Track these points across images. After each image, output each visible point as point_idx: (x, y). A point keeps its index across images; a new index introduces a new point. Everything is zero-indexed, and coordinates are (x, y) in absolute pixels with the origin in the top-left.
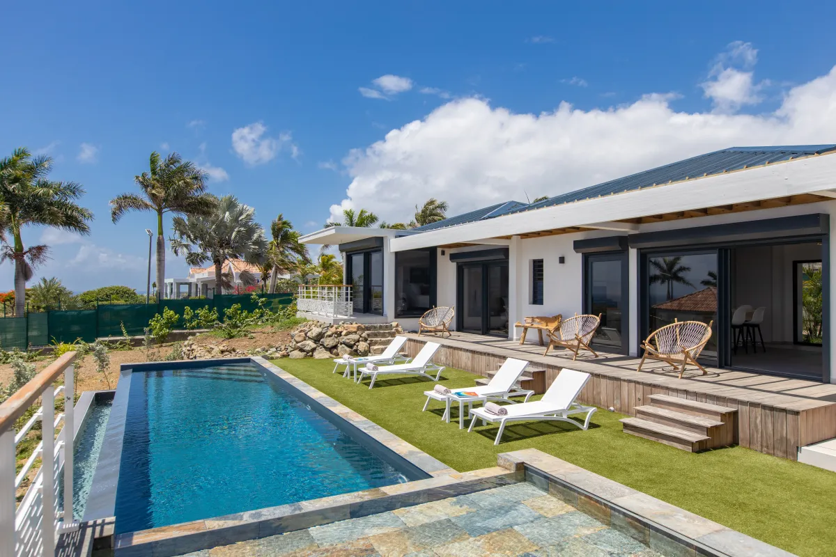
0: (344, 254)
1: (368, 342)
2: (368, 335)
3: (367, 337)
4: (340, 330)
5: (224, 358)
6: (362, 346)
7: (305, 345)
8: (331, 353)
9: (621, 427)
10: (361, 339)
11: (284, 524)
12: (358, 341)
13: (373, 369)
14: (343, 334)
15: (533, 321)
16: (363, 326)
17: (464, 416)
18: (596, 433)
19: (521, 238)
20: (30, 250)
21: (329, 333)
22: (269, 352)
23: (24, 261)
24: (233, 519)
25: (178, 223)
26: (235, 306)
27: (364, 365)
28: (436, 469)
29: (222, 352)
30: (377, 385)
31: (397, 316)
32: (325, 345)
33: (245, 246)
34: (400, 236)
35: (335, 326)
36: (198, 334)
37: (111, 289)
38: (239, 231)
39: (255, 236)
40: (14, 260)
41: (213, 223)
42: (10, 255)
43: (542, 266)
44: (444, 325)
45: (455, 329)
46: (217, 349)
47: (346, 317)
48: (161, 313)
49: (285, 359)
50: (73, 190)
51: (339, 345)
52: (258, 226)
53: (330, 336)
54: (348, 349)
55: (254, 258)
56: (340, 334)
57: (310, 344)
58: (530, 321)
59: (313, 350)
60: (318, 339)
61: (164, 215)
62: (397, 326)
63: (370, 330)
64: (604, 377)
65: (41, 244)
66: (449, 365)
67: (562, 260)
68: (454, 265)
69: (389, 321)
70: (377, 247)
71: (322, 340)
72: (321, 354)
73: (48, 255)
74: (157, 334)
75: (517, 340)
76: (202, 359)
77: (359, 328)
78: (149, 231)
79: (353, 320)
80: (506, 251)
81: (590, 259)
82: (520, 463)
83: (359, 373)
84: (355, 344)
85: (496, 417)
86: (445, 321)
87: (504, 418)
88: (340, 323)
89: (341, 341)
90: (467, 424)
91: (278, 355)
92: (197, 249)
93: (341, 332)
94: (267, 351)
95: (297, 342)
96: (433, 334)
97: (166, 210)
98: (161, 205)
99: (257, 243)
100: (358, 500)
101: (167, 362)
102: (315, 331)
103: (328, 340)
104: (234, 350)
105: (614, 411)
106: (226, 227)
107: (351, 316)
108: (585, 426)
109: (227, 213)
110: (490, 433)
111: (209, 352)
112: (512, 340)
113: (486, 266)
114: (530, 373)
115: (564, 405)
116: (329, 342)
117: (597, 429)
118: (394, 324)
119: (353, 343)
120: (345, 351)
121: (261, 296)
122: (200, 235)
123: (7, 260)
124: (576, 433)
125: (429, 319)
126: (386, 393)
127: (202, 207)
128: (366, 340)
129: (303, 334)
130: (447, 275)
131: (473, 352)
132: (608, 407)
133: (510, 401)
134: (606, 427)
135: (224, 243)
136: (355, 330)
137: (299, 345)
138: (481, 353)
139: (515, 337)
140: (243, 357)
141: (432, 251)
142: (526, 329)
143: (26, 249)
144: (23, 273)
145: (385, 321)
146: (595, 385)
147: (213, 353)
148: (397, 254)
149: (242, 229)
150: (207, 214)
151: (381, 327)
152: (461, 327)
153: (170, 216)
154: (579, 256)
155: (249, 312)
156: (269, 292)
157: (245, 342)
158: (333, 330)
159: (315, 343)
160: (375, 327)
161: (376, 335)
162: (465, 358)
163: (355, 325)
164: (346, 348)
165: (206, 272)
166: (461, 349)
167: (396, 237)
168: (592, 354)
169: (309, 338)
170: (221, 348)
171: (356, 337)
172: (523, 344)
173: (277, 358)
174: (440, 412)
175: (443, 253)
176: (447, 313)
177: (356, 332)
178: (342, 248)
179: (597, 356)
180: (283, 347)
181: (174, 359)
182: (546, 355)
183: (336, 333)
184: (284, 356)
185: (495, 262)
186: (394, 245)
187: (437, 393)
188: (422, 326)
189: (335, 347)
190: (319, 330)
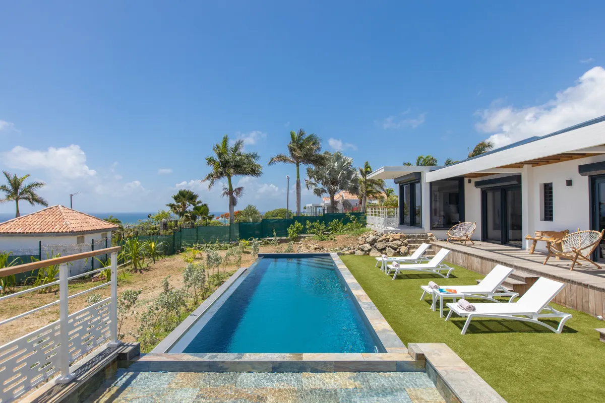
0: (398, 185)
1: (408, 246)
2: (409, 242)
3: (407, 242)
4: (388, 237)
5: (315, 253)
6: (403, 249)
7: (364, 247)
8: (382, 253)
9: (598, 336)
10: (402, 244)
11: (226, 366)
12: (401, 246)
13: (396, 266)
14: (390, 240)
15: (542, 235)
16: (405, 235)
17: (444, 308)
18: (569, 338)
19: (532, 166)
20: (235, 190)
21: (380, 239)
22: (343, 250)
23: (233, 196)
24: (199, 357)
25: (309, 171)
26: (334, 220)
27: (391, 263)
28: (393, 346)
29: (316, 249)
30: (398, 277)
31: (432, 228)
32: (377, 247)
33: (346, 183)
34: (433, 171)
35: (385, 235)
36: (307, 237)
37: (279, 210)
38: (342, 174)
39: (353, 176)
40: (229, 196)
41: (328, 169)
42: (227, 193)
43: (551, 188)
44: (467, 236)
45: (481, 240)
46: (312, 247)
47: (393, 229)
48: (294, 225)
49: (352, 255)
50: (254, 156)
51: (387, 248)
52: (355, 169)
53: (381, 241)
54: (393, 251)
55: (354, 190)
56: (388, 240)
57: (368, 246)
58: (539, 234)
59: (370, 250)
60: (373, 243)
61: (300, 166)
62: (432, 235)
63: (410, 238)
64: (593, 287)
65: (240, 187)
66: (465, 267)
67: (569, 183)
68: (479, 190)
69: (425, 232)
70: (417, 179)
71: (375, 244)
72: (374, 253)
73: (244, 192)
74: (291, 237)
75: (529, 250)
76: (302, 253)
77: (401, 237)
78: (288, 177)
79: (398, 231)
80: (518, 178)
81: (598, 181)
82: (420, 354)
83: (388, 268)
84: (398, 248)
85: (465, 312)
86: (468, 233)
87: (471, 313)
88: (389, 233)
89: (389, 245)
90: (446, 313)
91: (347, 252)
92: (320, 186)
93: (389, 239)
94: (342, 250)
95: (360, 245)
96: (460, 242)
97: (301, 163)
98: (298, 160)
99: (353, 181)
100: (279, 360)
101: (285, 253)
102: (372, 237)
103: (379, 244)
104: (323, 248)
105: (602, 320)
106: (335, 171)
107: (397, 228)
108: (558, 330)
109: (336, 163)
110: (460, 324)
111: (308, 248)
112: (525, 250)
113: (504, 191)
114: (523, 278)
115: (535, 309)
116: (380, 245)
117: (573, 334)
118: (429, 234)
119: (396, 247)
120: (391, 252)
121: (352, 214)
122: (320, 178)
123: (226, 196)
124: (547, 335)
125: (455, 232)
126: (402, 284)
127: (320, 161)
128: (406, 245)
129: (364, 239)
130: (473, 198)
131: (482, 258)
132: (596, 315)
133: (494, 300)
134: (583, 334)
135: (334, 182)
136: (399, 238)
137: (360, 246)
138: (487, 259)
139: (527, 248)
140: (326, 253)
141: (460, 180)
142: (535, 241)
143: (234, 190)
144: (233, 202)
145: (423, 232)
146: (584, 293)
147: (310, 249)
148: (431, 184)
149: (344, 172)
150: (323, 165)
151: (419, 236)
152: (485, 238)
153: (304, 167)
154: (586, 179)
155: (344, 225)
156: (361, 212)
157: (331, 243)
158: (383, 237)
159: (371, 246)
160: (414, 236)
161: (414, 242)
162: (476, 262)
163: (399, 234)
164: (392, 250)
165: (326, 200)
166: (473, 255)
167: (430, 171)
168: (593, 265)
169: (367, 242)
170: (315, 246)
171: (399, 242)
172: (533, 253)
173: (347, 254)
174: (429, 302)
175: (470, 181)
176: (470, 226)
177: (399, 239)
178: (397, 181)
179: (599, 268)
180: (352, 248)
181: (289, 251)
182: (545, 264)
183: (385, 239)
184: (351, 253)
185: (512, 187)
186: (430, 176)
187: (429, 288)
188: (449, 236)
189: (384, 249)
190: (374, 237)
